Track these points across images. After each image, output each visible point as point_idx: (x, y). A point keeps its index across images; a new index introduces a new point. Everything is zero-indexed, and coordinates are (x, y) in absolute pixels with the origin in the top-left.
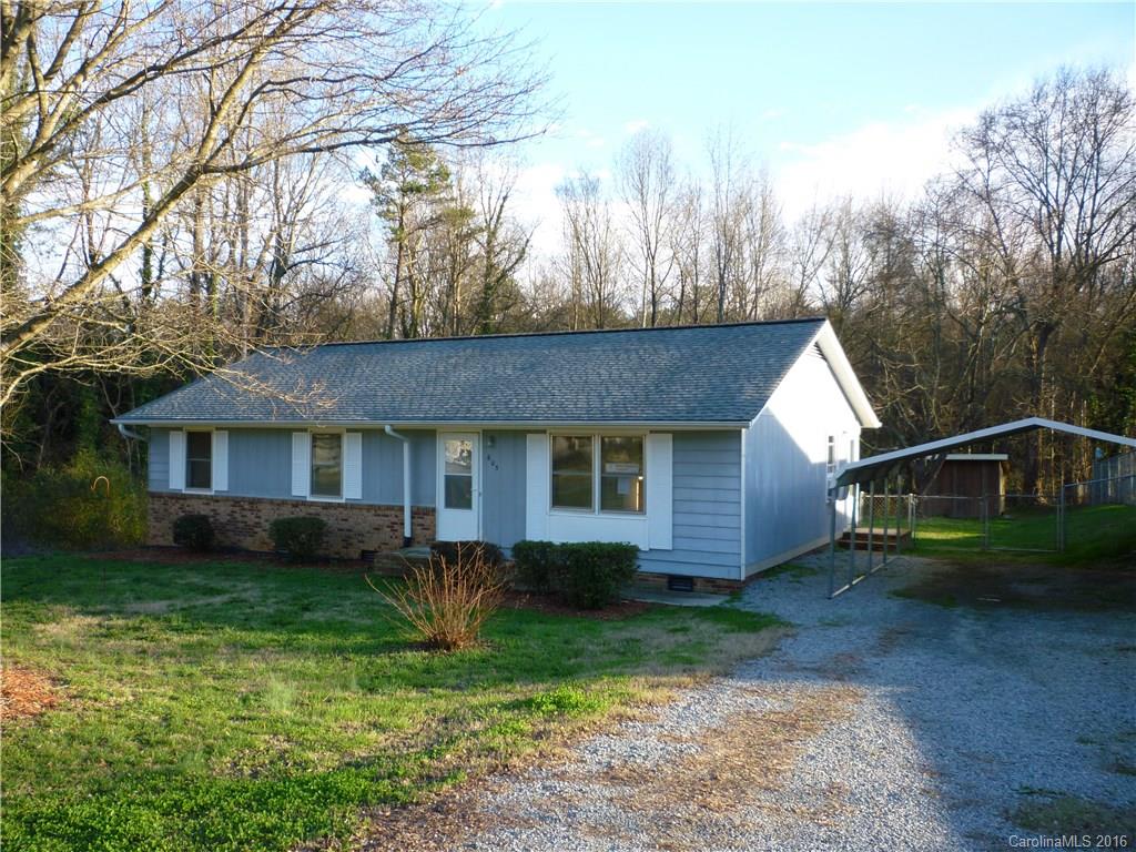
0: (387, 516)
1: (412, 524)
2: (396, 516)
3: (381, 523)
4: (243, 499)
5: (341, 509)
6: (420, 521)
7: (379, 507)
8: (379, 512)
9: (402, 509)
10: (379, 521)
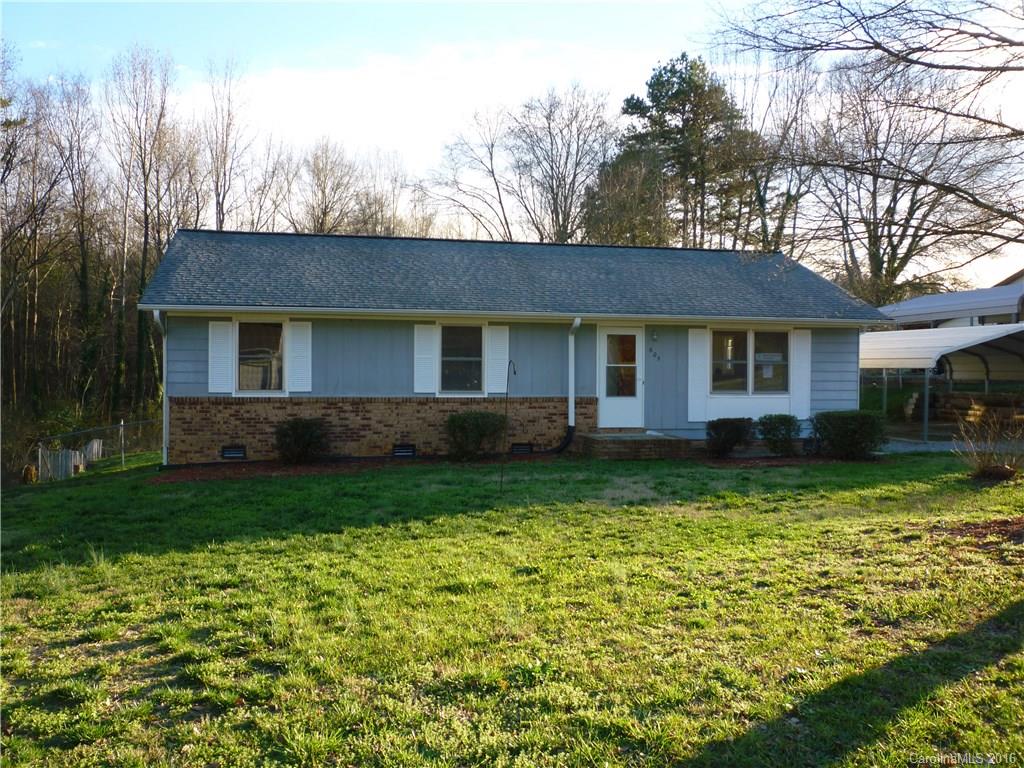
0: (545, 408)
1: (576, 414)
2: (555, 407)
3: (536, 415)
4: (344, 400)
5: (486, 404)
6: (582, 410)
7: (536, 399)
8: (534, 404)
9: (566, 400)
10: (533, 413)
